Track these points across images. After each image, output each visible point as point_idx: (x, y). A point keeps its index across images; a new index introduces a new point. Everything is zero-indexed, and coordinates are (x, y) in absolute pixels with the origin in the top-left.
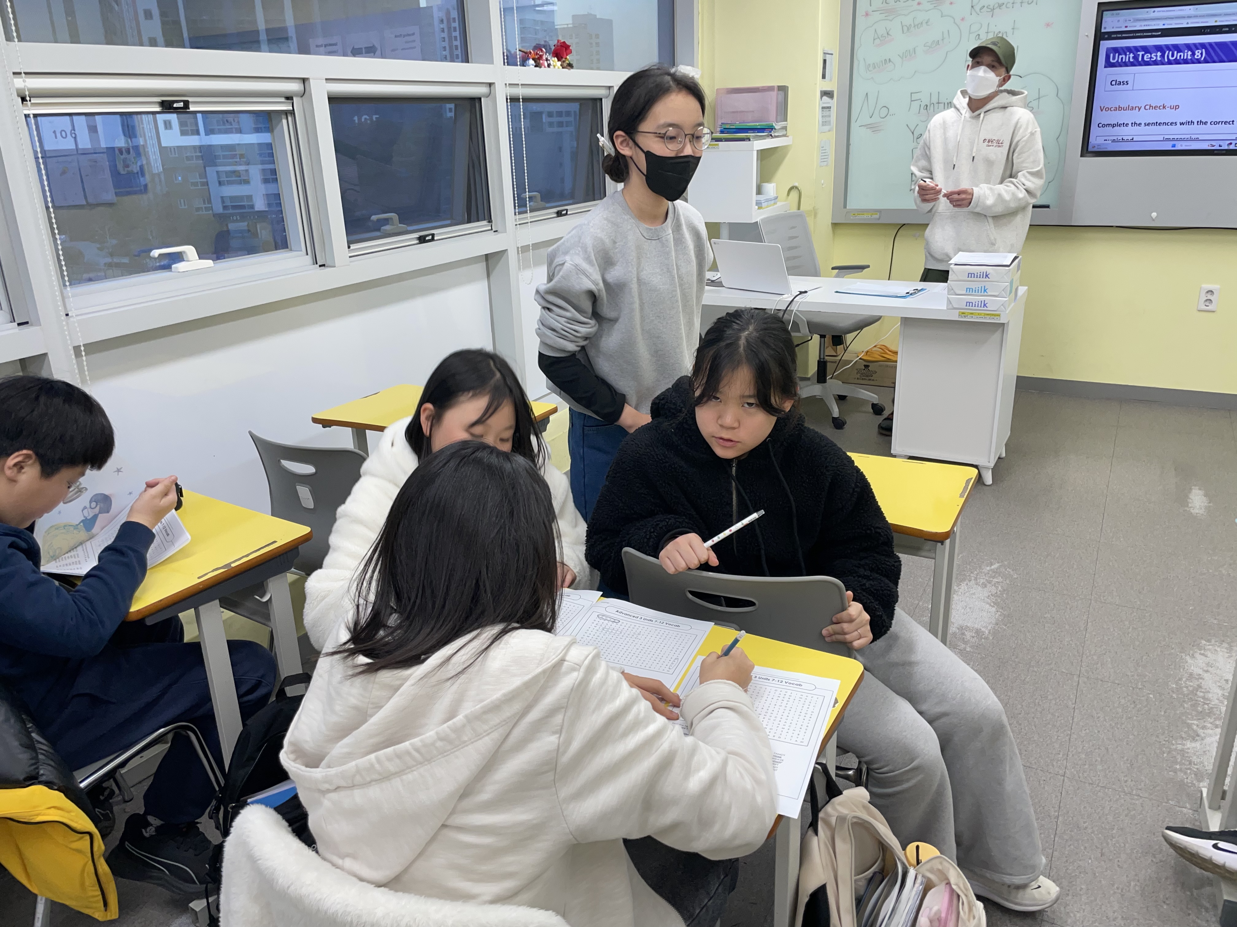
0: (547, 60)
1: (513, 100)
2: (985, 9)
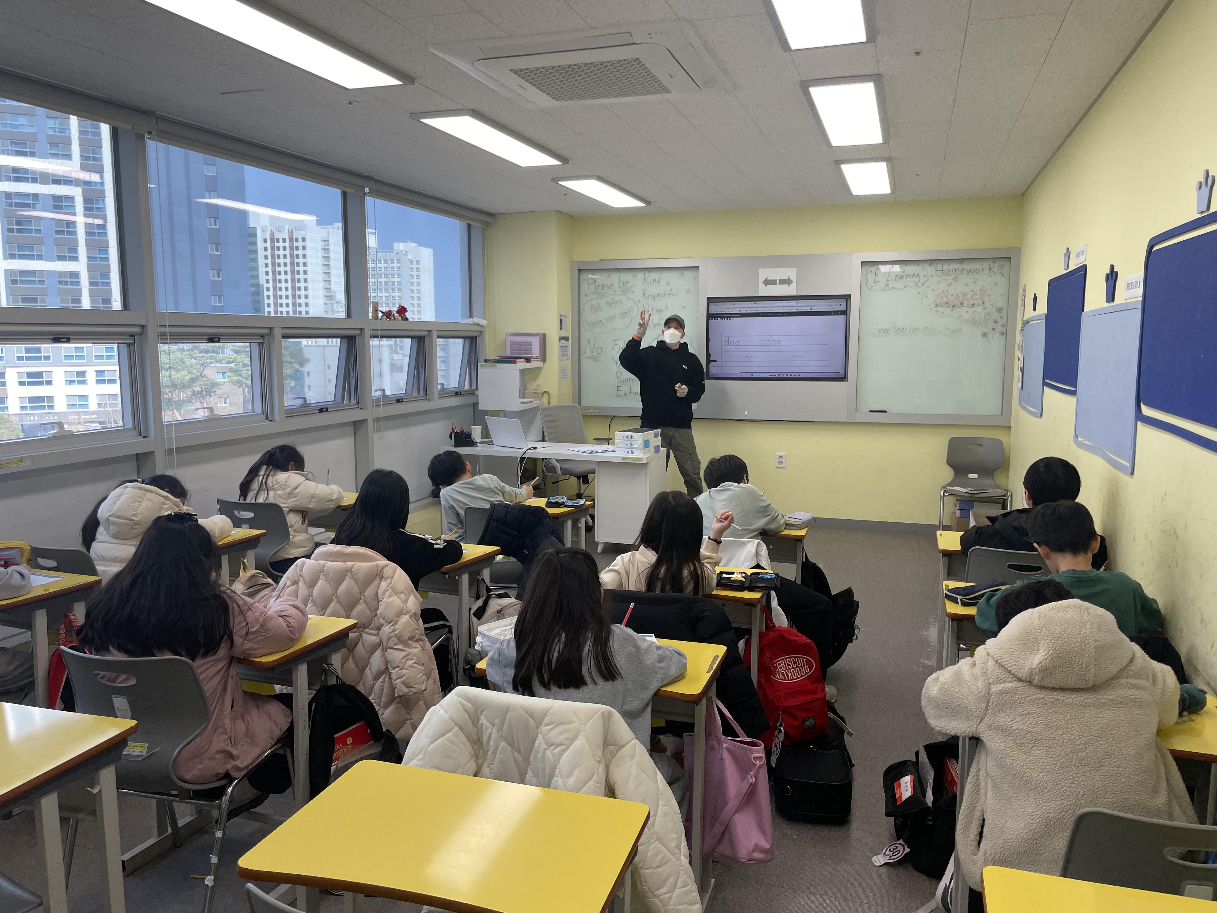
1: (374, 338)
2: (650, 297)
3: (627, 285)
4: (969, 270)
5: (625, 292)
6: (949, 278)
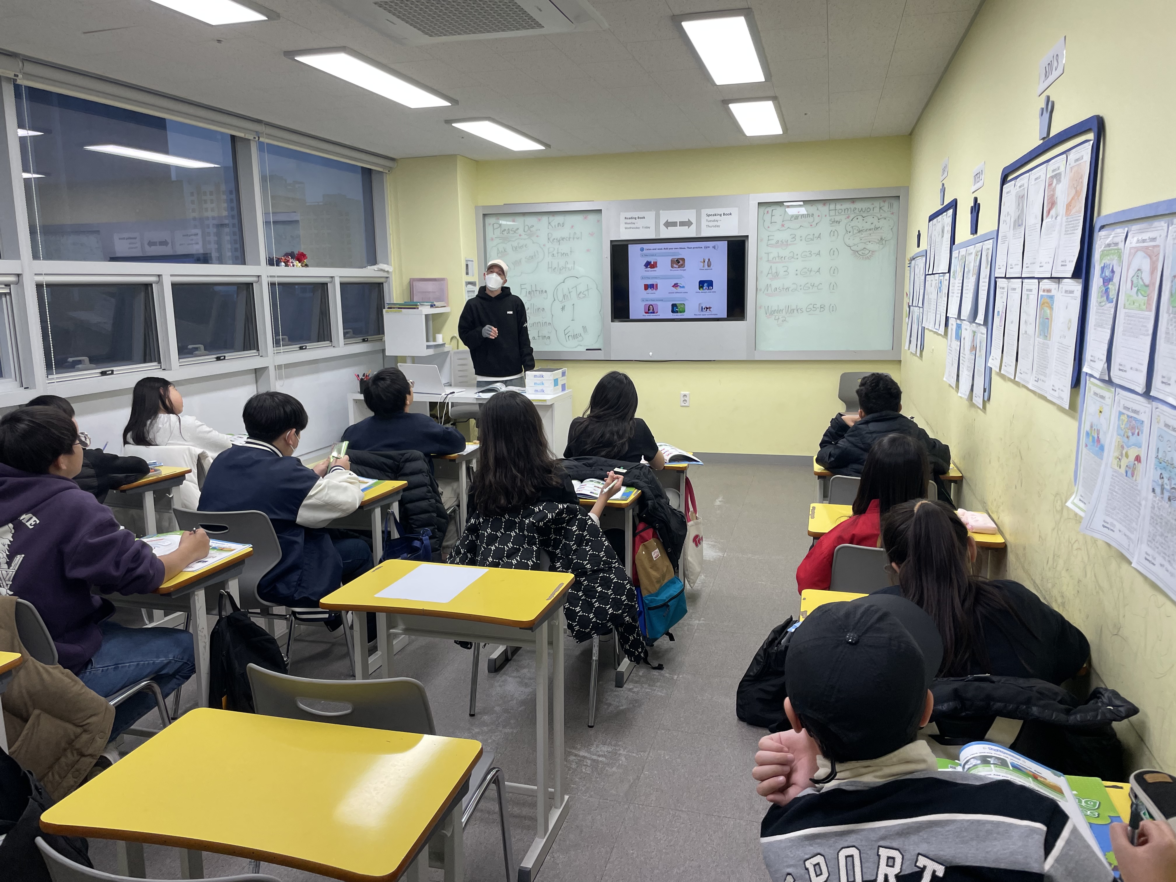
0: (292, 262)
1: (272, 285)
2: (555, 240)
3: (531, 229)
4: (860, 210)
5: (530, 236)
6: (843, 217)
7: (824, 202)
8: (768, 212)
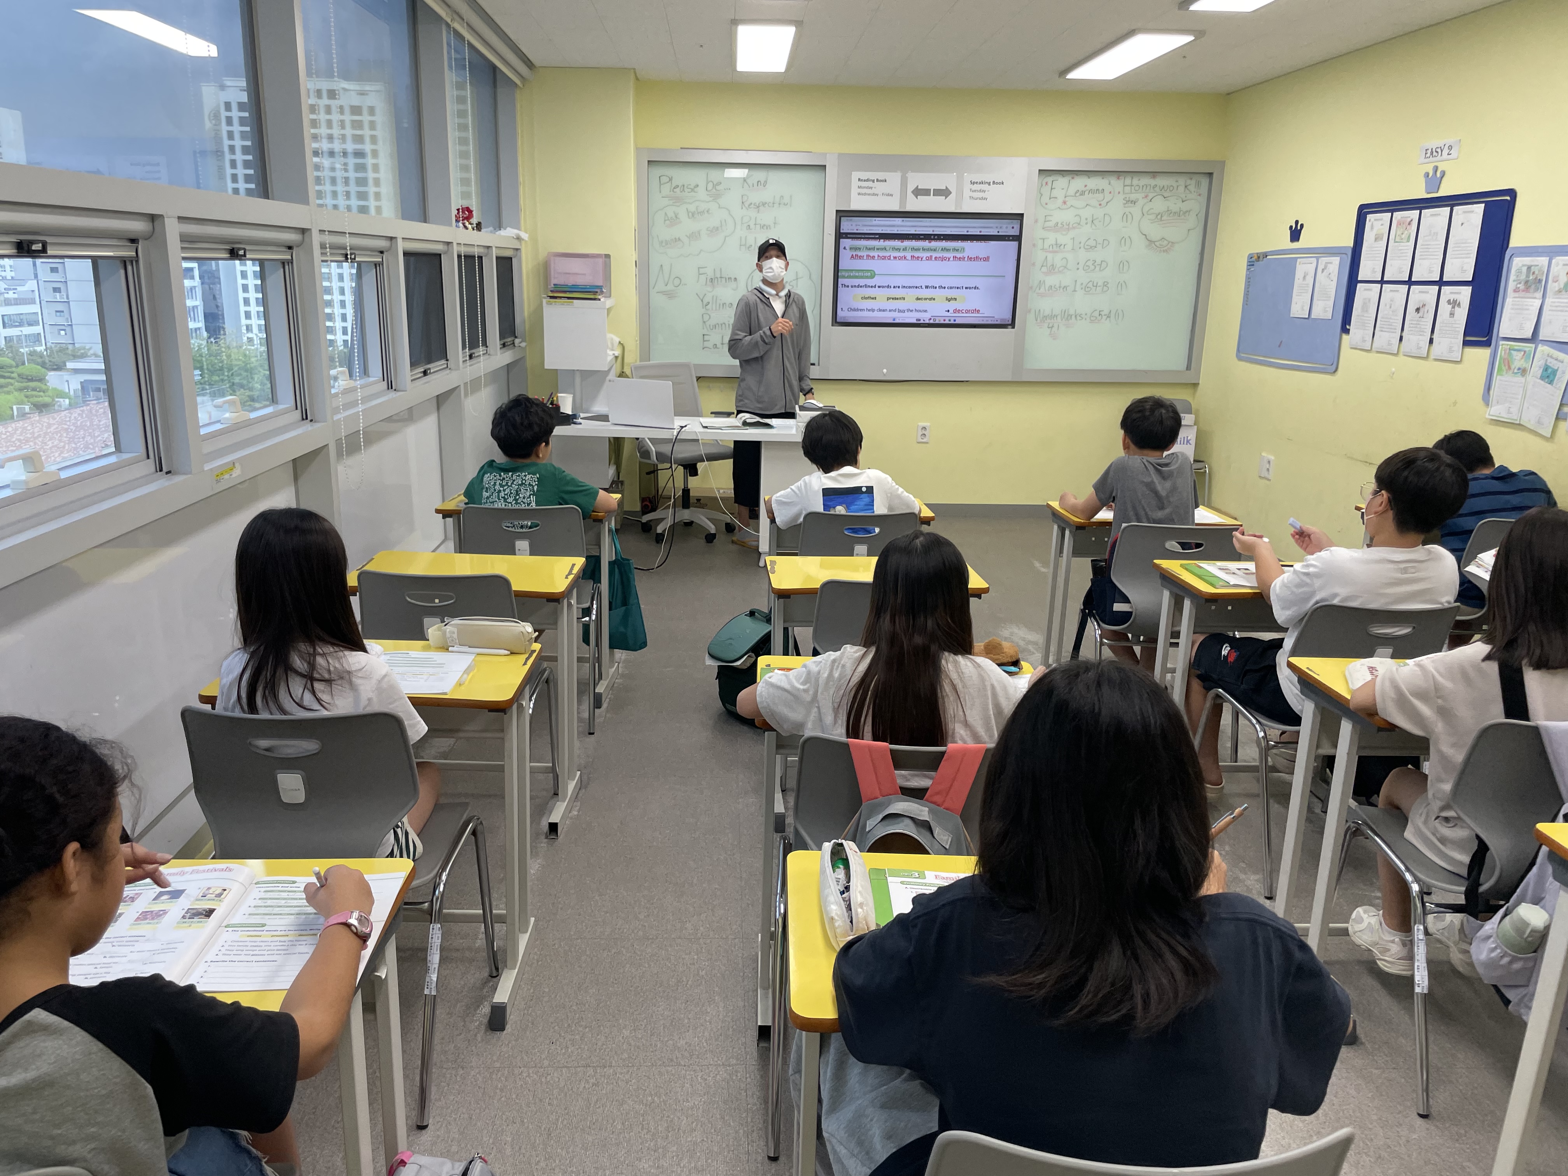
1: (461, 258)
2: (752, 206)
3: (718, 188)
4: (1161, 187)
5: (716, 197)
6: (1139, 196)
7: (1118, 174)
8: (1046, 183)
